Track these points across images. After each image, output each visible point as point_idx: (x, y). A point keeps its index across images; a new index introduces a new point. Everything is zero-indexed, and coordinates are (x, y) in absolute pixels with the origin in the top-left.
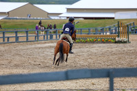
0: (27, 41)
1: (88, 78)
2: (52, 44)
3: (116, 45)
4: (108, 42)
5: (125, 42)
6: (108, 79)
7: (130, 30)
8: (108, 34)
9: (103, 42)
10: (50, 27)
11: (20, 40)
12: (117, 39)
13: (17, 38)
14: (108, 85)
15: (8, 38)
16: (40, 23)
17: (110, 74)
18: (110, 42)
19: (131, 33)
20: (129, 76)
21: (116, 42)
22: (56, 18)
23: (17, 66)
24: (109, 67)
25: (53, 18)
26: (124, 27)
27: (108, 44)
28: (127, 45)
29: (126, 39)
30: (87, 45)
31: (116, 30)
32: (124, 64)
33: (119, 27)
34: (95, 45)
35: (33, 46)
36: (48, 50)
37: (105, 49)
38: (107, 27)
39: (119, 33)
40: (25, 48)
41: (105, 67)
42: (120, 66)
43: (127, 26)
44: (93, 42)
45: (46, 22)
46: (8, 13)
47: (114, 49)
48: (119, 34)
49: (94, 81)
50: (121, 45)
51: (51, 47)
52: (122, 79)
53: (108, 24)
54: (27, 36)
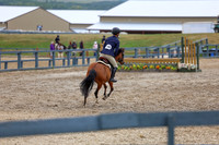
0: (37, 68)
1: (133, 127)
2: (76, 74)
3: (178, 75)
4: (165, 70)
5: (193, 71)
6: (165, 129)
7: (201, 52)
8: (166, 57)
9: (158, 70)
10: (73, 46)
11: (25, 66)
12: (180, 65)
13: (20, 63)
14: (165, 139)
15: (6, 63)
16: (57, 40)
17: (169, 121)
18: (169, 70)
19: (202, 55)
20: (199, 124)
21: (178, 71)
22: (83, 31)
23: (19, 108)
24: (167, 110)
25: (77, 31)
26: (191, 47)
27: (166, 74)
28: (196, 75)
29: (193, 66)
30: (133, 75)
31: (178, 51)
32: (191, 105)
33: (183, 46)
34: (145, 75)
35: (46, 76)
36: (70, 82)
37: (161, 82)
38: (165, 45)
39: (183, 55)
40: (34, 78)
41: (161, 110)
42: (184, 109)
43: (197, 44)
44: (142, 70)
45: (66, 39)
46: (6, 23)
47: (175, 82)
48: (183, 57)
49: (144, 131)
50: (187, 74)
51: (74, 77)
52: (188, 129)
53: (166, 42)
54: (36, 61)
